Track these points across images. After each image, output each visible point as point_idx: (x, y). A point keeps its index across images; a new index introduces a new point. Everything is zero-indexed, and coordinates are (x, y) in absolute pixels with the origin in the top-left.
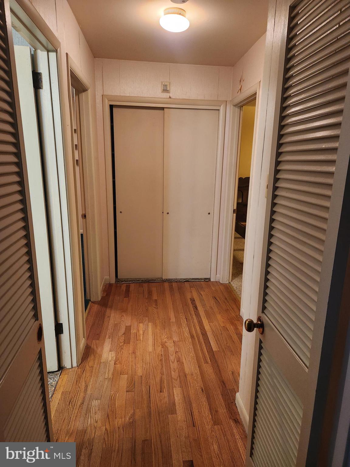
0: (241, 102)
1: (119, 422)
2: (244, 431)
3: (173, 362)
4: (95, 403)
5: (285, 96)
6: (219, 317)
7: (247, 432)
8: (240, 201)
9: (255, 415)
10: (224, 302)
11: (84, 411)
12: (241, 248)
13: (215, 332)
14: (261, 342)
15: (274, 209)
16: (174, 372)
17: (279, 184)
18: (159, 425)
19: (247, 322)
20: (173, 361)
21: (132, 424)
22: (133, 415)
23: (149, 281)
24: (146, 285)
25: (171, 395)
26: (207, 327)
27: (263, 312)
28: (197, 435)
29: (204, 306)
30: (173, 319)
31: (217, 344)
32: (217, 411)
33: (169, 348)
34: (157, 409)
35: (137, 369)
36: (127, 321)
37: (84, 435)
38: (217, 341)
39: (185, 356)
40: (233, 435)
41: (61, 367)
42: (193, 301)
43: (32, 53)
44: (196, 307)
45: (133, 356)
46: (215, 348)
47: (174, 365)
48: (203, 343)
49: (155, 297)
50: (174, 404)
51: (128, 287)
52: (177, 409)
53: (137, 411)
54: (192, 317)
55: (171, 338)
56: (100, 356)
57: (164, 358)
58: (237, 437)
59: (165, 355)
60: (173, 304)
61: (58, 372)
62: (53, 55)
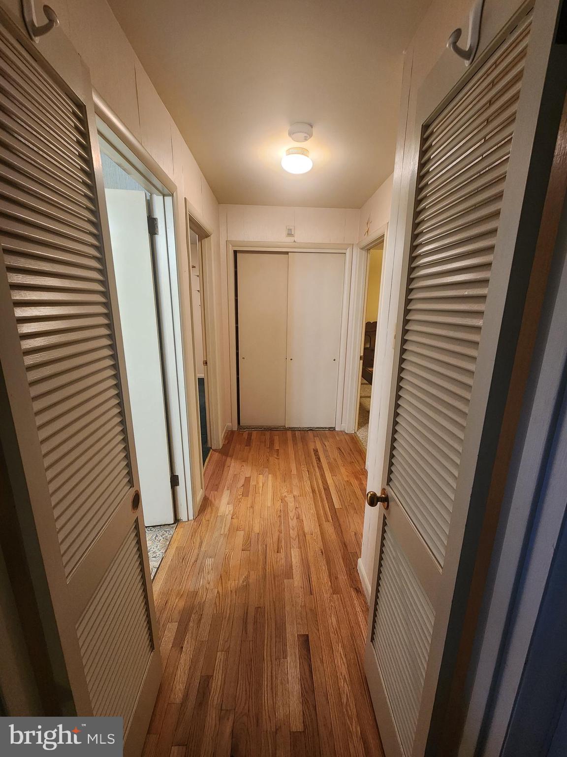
0: (368, 245)
1: (232, 584)
2: (366, 603)
3: (292, 520)
4: (209, 562)
5: (416, 232)
6: (343, 470)
7: (369, 604)
8: (368, 346)
9: (378, 585)
10: (349, 454)
11: (197, 570)
12: (369, 395)
13: (338, 487)
14: (385, 518)
15: (404, 357)
16: (293, 530)
17: (410, 327)
18: (274, 590)
19: (369, 495)
20: (292, 517)
21: (246, 587)
22: (247, 577)
23: (271, 429)
24: (268, 434)
25: (288, 557)
26: (330, 481)
27: (388, 484)
28: (314, 604)
29: (327, 457)
30: (294, 472)
31: (340, 499)
32: (336, 578)
33: (289, 504)
34: (272, 572)
35: (254, 525)
36: (247, 471)
37: (195, 597)
38: (340, 497)
39: (306, 513)
40: (353, 606)
41: (177, 520)
42: (316, 451)
43: (148, 198)
44: (319, 459)
45: (251, 510)
46: (337, 505)
47: (293, 523)
48: (325, 499)
49: (277, 447)
50: (291, 567)
51: (250, 435)
52: (294, 573)
53: (252, 573)
54: (315, 470)
55: (291, 492)
56: (218, 509)
57: (283, 514)
58: (358, 609)
59: (284, 511)
60: (295, 454)
61: (174, 525)
62: (168, 200)
